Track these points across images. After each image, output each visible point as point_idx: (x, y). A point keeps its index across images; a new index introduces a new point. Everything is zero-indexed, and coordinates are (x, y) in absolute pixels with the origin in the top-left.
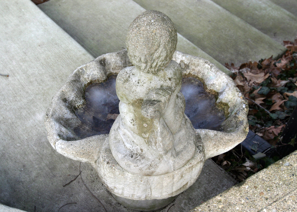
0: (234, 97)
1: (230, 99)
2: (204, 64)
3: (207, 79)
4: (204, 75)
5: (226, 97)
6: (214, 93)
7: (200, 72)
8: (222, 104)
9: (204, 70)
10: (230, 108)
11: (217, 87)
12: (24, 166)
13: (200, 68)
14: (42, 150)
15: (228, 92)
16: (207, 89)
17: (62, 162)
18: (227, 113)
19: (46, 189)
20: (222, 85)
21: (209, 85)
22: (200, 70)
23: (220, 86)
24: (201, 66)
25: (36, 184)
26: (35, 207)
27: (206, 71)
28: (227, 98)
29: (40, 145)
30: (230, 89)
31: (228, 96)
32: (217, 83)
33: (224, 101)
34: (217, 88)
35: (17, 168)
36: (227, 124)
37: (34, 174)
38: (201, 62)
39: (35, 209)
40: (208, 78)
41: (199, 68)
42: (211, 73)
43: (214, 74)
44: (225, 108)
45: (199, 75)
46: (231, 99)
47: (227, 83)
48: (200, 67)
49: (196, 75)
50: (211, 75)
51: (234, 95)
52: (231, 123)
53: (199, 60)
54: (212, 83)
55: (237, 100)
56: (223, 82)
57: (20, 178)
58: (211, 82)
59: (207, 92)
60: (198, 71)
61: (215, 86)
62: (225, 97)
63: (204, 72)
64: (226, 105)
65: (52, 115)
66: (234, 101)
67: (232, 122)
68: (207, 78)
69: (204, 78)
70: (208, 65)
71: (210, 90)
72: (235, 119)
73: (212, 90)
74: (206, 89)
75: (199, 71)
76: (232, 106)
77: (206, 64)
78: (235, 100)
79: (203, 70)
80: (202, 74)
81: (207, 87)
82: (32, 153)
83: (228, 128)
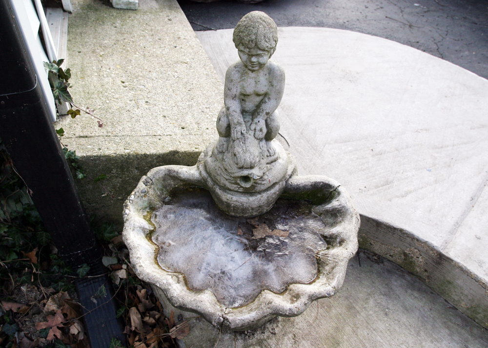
3: (150, 257)
12: (386, 314)
14: (370, 335)
15: (138, 221)
17: (340, 315)
18: (148, 214)
19: (353, 284)
20: (138, 236)
23: (141, 238)
25: (365, 290)
26: (360, 266)
29: (375, 344)
31: (140, 219)
35: (393, 312)
37: (371, 302)
39: (360, 264)
40: (148, 255)
46: (138, 217)
47: (132, 231)
52: (154, 195)
54: (148, 246)
56: (135, 237)
57: (386, 300)
58: (148, 248)
65: (352, 217)
66: (136, 214)
82: (381, 332)
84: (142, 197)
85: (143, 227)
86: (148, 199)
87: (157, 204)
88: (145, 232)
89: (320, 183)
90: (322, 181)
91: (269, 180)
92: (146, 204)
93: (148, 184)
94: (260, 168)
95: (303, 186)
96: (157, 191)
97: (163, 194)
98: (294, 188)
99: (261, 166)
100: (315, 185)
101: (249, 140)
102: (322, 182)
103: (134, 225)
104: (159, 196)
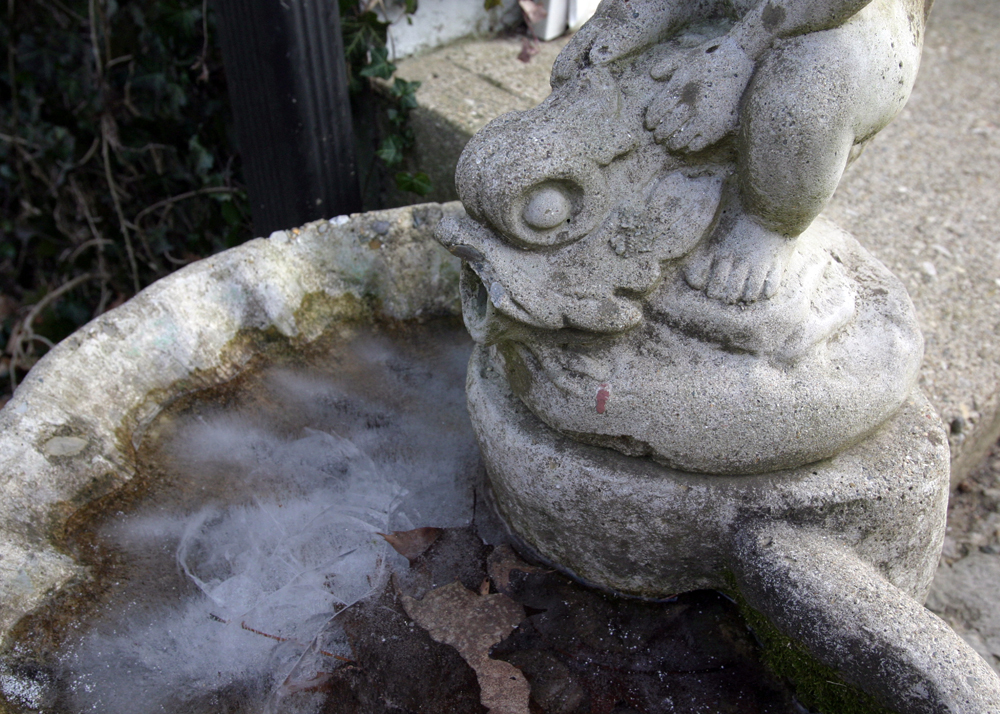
0: (287, 259)
1: (290, 276)
2: (77, 358)
3: (160, 367)
4: (136, 380)
5: (283, 287)
6: (237, 347)
7: (117, 388)
8: (303, 314)
9: (111, 368)
10: (327, 290)
11: (213, 326)
13: (97, 382)
15: (262, 273)
16: (218, 370)
18: (344, 302)
20: (214, 305)
21: (197, 356)
22: (103, 383)
23: (215, 315)
24: (86, 373)
27: (119, 362)
28: (285, 282)
30: (251, 262)
31: (280, 276)
32: (202, 322)
33: (296, 303)
34: (219, 330)
36: (407, 288)
38: (68, 366)
40: (158, 357)
41: (93, 386)
42: (139, 338)
43: (149, 322)
44: (318, 311)
45: (128, 398)
46: (291, 272)
47: (212, 276)
48: (91, 382)
49: (125, 412)
50: (149, 337)
51: (280, 257)
52: (409, 266)
53: (56, 369)
54: (193, 341)
55: (299, 254)
56: (202, 294)
58: (188, 345)
59: (229, 372)
60: (106, 395)
61: (211, 333)
62: (280, 289)
63: (121, 371)
64: (309, 300)
66: (301, 267)
67: (408, 261)
68: (153, 364)
69: (149, 379)
70: (93, 341)
71: (222, 357)
72: (401, 244)
73: (224, 352)
74: (216, 374)
75: (108, 392)
76: (318, 281)
77: (80, 349)
78: (297, 259)
79: (108, 371)
80: (126, 383)
81: (205, 367)
83: (425, 286)
84: (363, 239)
85: (258, 296)
86: (376, 262)
87: (393, 299)
88: (253, 315)
89: (916, 676)
90: (936, 675)
91: (602, 398)
92: (360, 270)
93: (423, 227)
94: (562, 277)
95: (805, 609)
96: (433, 269)
97: (447, 293)
98: (758, 578)
99: (573, 272)
100: (875, 659)
101: (585, 102)
102: (930, 686)
103: (236, 267)
104: (428, 287)
